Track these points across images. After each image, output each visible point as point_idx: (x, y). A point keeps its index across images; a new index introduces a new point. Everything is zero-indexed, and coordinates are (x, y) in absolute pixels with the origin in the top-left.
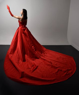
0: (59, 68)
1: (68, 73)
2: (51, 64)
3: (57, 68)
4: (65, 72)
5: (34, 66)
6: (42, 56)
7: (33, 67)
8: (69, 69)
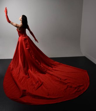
0: (69, 84)
1: (79, 90)
2: (59, 80)
3: (66, 84)
4: (76, 88)
5: (40, 82)
6: (49, 70)
7: (37, 84)
8: (81, 85)
